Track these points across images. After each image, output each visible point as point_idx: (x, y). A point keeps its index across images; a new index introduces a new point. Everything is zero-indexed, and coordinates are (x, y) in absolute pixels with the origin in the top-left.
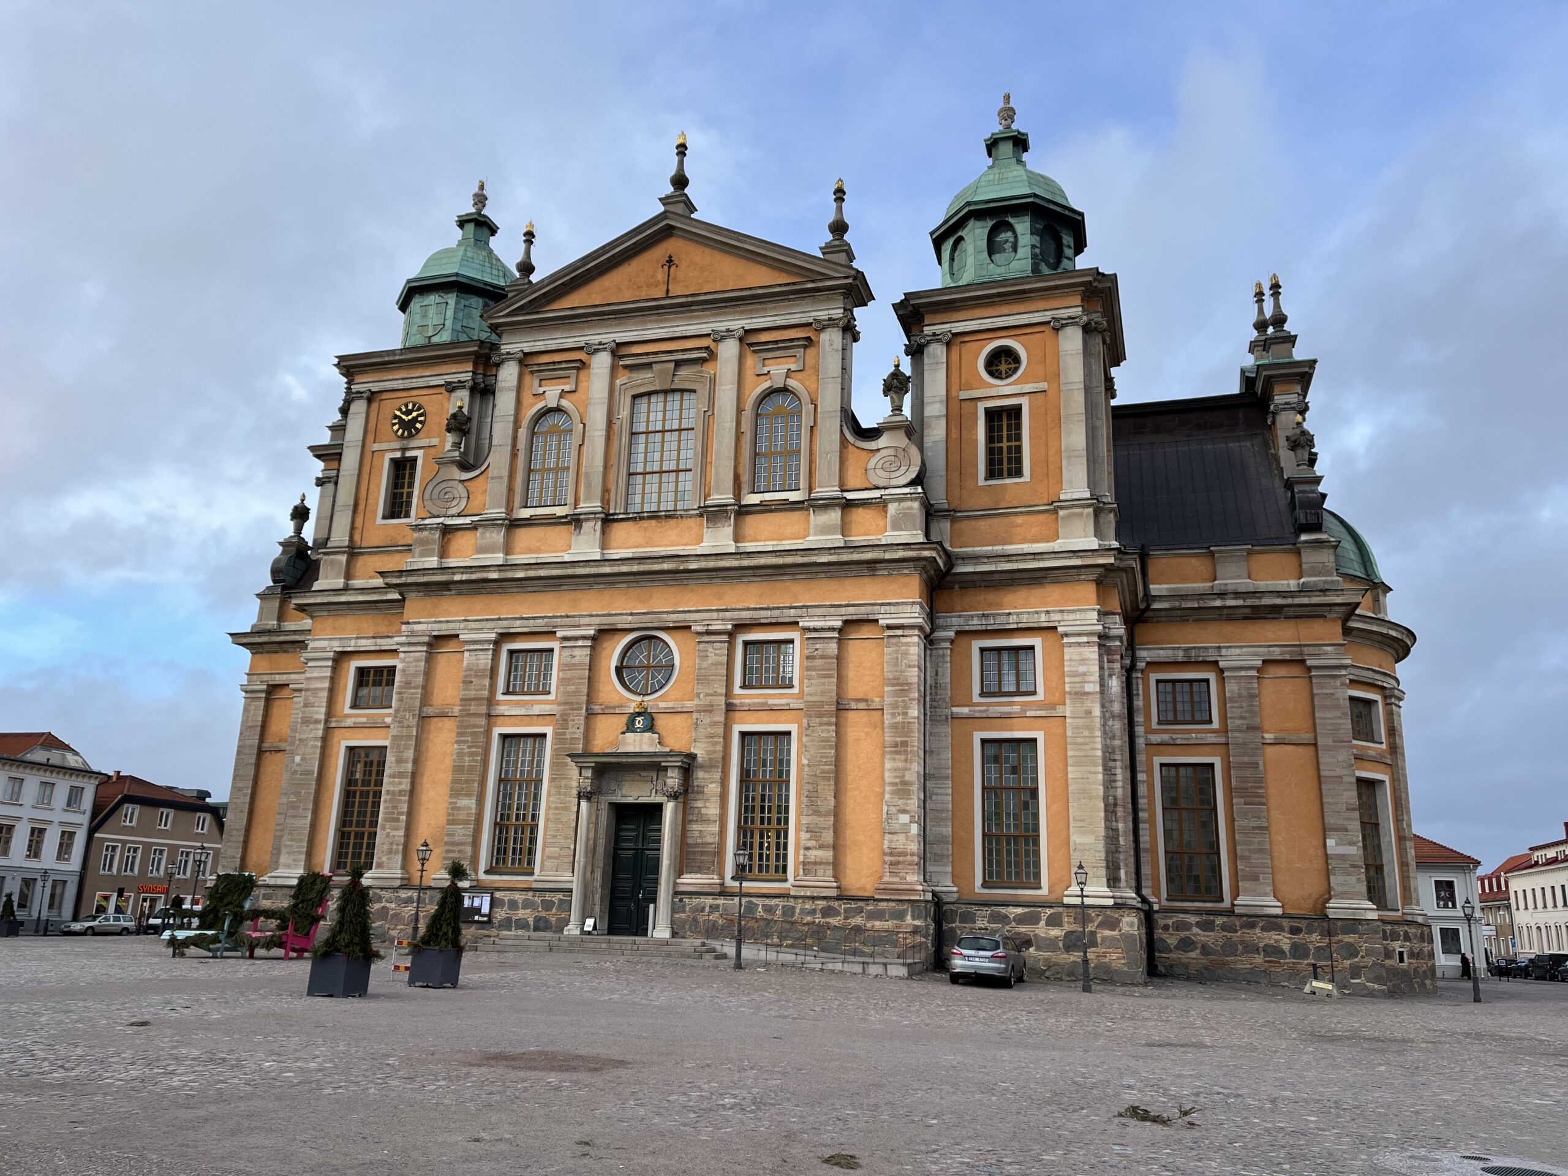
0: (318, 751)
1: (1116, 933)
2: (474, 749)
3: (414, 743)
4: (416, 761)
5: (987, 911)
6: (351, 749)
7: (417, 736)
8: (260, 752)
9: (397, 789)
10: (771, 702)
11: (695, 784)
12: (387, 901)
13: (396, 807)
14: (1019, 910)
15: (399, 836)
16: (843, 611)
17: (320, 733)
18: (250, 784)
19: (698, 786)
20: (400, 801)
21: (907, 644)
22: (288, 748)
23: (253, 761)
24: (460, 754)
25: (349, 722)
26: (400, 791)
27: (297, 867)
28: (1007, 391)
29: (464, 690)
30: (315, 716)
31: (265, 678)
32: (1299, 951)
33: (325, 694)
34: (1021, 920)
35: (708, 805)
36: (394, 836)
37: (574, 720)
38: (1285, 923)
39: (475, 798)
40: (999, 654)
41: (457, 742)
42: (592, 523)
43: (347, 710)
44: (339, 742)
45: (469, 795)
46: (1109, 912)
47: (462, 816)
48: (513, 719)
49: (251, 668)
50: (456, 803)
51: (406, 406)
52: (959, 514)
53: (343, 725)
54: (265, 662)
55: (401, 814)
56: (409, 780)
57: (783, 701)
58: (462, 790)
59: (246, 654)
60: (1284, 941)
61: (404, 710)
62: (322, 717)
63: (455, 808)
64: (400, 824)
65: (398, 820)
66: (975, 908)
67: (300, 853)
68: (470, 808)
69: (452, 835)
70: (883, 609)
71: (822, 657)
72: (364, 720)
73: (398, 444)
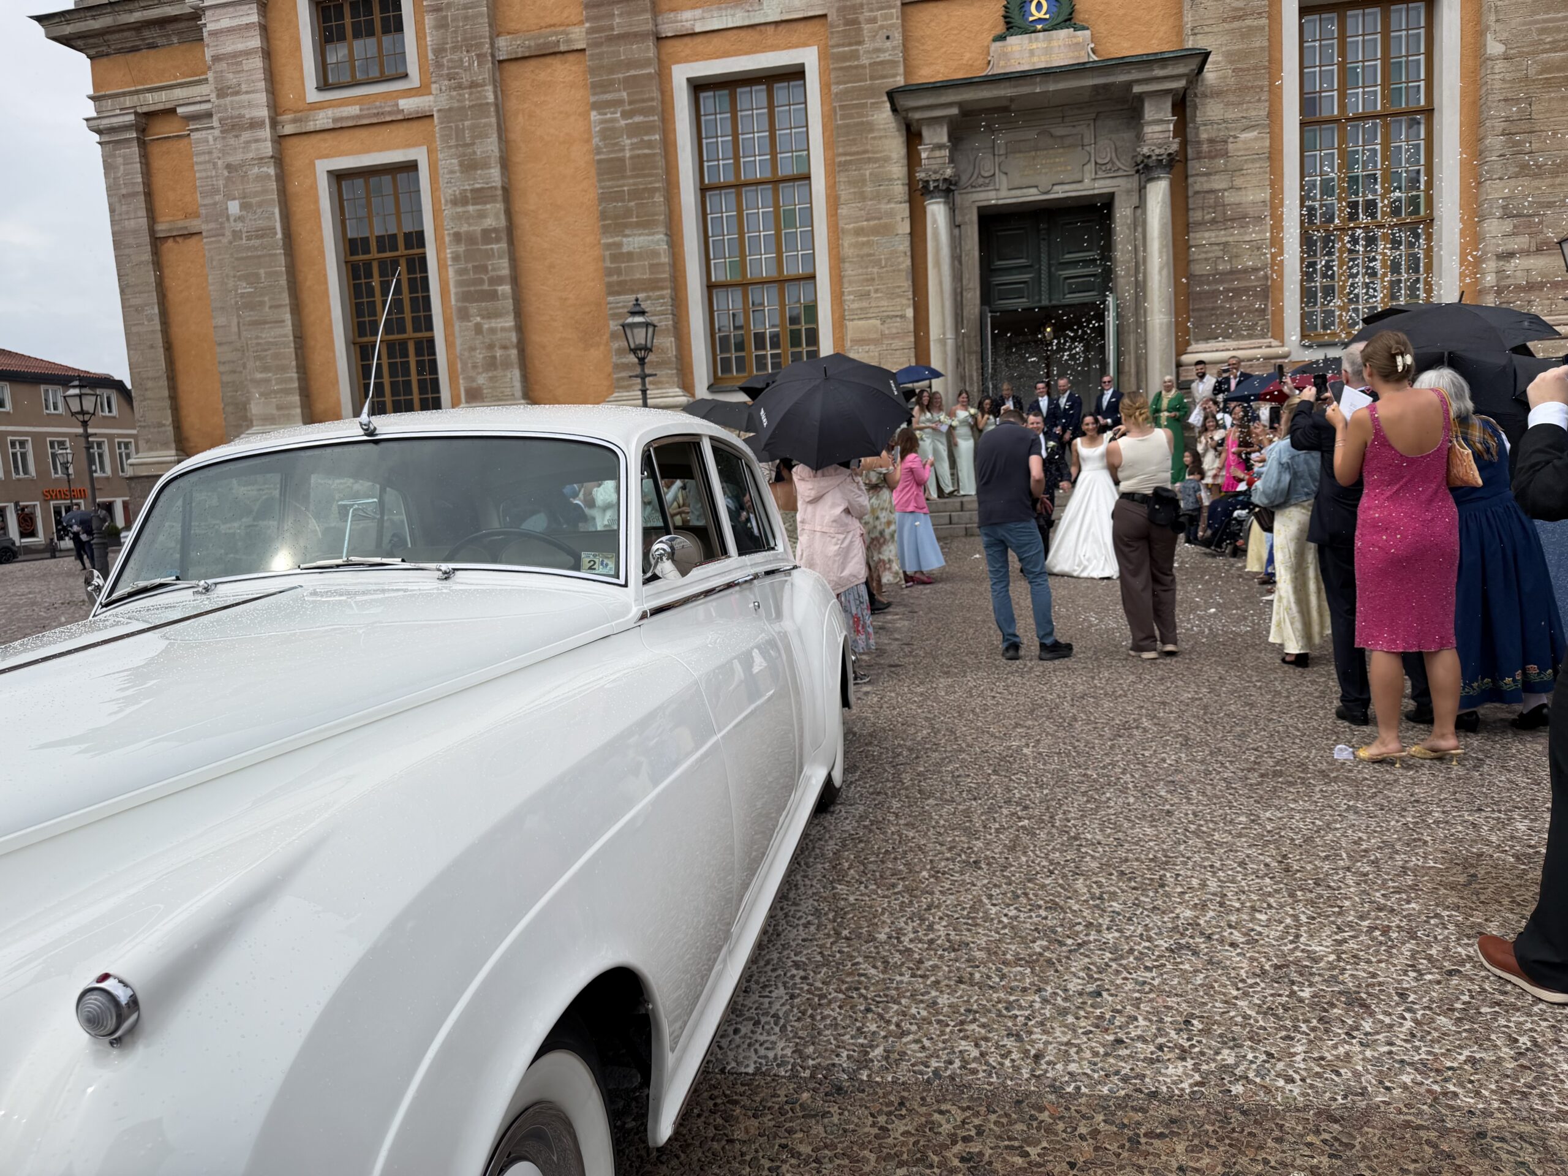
0: (273, 185)
2: (638, 119)
3: (493, 120)
4: (505, 164)
6: (339, 177)
7: (496, 105)
8: (156, 242)
9: (476, 228)
11: (1204, 136)
13: (484, 269)
15: (503, 329)
17: (267, 149)
19: (1211, 141)
20: (489, 254)
22: (204, 227)
23: (147, 256)
24: (609, 133)
25: (323, 119)
26: (486, 232)
30: (248, 114)
31: (128, 101)
33: (256, 63)
35: (1238, 182)
36: (492, 331)
37: (873, 20)
39: (662, 229)
41: (595, 106)
43: (312, 95)
44: (312, 165)
45: (646, 225)
47: (640, 272)
48: (716, 40)
50: (619, 245)
53: (311, 126)
54: (120, 72)
55: (499, 280)
56: (500, 206)
58: (628, 213)
61: (455, 49)
62: (264, 113)
63: (619, 256)
64: (499, 304)
65: (493, 296)
67: (287, 392)
68: (655, 254)
72: (354, 110)
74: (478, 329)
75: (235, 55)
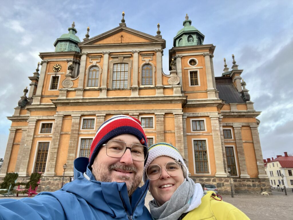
0: (31, 143)
2: (74, 142)
4: (59, 145)
5: (199, 179)
6: (40, 143)
7: (59, 139)
8: (13, 145)
9: (54, 152)
10: (148, 131)
12: (50, 180)
13: (53, 156)
14: (206, 178)
15: (54, 163)
16: (165, 111)
17: (32, 139)
18: (10, 152)
20: (55, 155)
21: (180, 118)
22: (20, 144)
23: (11, 147)
24: (71, 143)
25: (40, 136)
27: (24, 172)
28: (194, 68)
29: (72, 128)
30: (31, 135)
31: (15, 127)
32: (254, 186)
33: (33, 130)
34: (206, 180)
36: (52, 163)
38: (251, 180)
40: (196, 122)
41: (70, 140)
42: (104, 90)
43: (39, 133)
44: (37, 141)
45: (73, 153)
46: (226, 178)
47: (71, 158)
48: (84, 135)
49: (12, 125)
51: (57, 65)
52: (186, 92)
53: (38, 137)
54: (15, 124)
55: (55, 158)
56: (57, 149)
57: (151, 131)
58: (71, 151)
59: (11, 122)
60: (251, 183)
61: (56, 133)
62: (32, 135)
63: (69, 156)
64: (54, 160)
65: (54, 159)
66: (196, 178)
67: (25, 168)
68: (73, 156)
69: (68, 163)
70: (174, 111)
71: (160, 121)
72: (44, 136)
73: (54, 73)
75: (31, 128)
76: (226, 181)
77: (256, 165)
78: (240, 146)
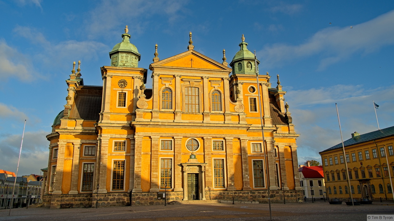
0: (107, 161)
1: (278, 194)
2: (156, 162)
3: (141, 160)
5: (257, 192)
6: (115, 161)
8: (65, 160)
10: (220, 153)
13: (138, 175)
14: (263, 191)
16: (233, 136)
17: (107, 157)
18: (63, 168)
19: (207, 170)
20: (139, 173)
21: (245, 143)
22: (74, 159)
23: (63, 162)
24: (153, 163)
25: (114, 154)
26: (139, 171)
27: (104, 189)
29: (153, 149)
30: (105, 153)
31: (65, 141)
32: (292, 196)
33: (107, 148)
34: (263, 193)
35: (209, 173)
37: (179, 156)
38: (290, 191)
39: (158, 172)
40: (255, 145)
41: (152, 160)
42: (180, 114)
43: (113, 152)
44: (112, 159)
45: (156, 172)
46: (277, 191)
47: (155, 176)
48: (163, 155)
51: (122, 80)
53: (112, 155)
54: (64, 137)
55: (140, 176)
56: (141, 169)
57: (222, 153)
58: (154, 170)
60: (289, 194)
61: (138, 153)
62: (107, 153)
63: (153, 175)
64: (140, 178)
66: (255, 191)
67: (104, 185)
70: (240, 136)
71: (230, 145)
72: (118, 154)
73: (120, 89)
74: (137, 181)
75: (104, 146)
76: (276, 193)
77: (293, 179)
78: (283, 163)
